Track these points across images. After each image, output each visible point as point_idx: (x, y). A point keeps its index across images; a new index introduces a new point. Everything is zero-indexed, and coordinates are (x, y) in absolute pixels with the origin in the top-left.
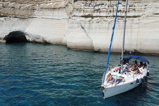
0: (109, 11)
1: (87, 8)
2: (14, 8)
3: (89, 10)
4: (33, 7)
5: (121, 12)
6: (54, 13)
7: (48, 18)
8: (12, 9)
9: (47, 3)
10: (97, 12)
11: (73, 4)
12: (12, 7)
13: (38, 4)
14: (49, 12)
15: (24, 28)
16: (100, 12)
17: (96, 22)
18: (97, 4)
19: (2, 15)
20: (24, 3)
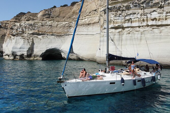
0: (141, 20)
1: (118, 19)
2: (52, 26)
3: (119, 21)
4: (70, 25)
5: (156, 21)
6: (88, 29)
7: (83, 34)
8: (50, 27)
9: (83, 19)
10: (128, 23)
11: (103, 16)
12: (49, 26)
13: (74, 21)
14: (84, 28)
15: (60, 45)
16: (131, 22)
17: (126, 33)
18: (128, 14)
19: (40, 33)
20: (61, 21)
